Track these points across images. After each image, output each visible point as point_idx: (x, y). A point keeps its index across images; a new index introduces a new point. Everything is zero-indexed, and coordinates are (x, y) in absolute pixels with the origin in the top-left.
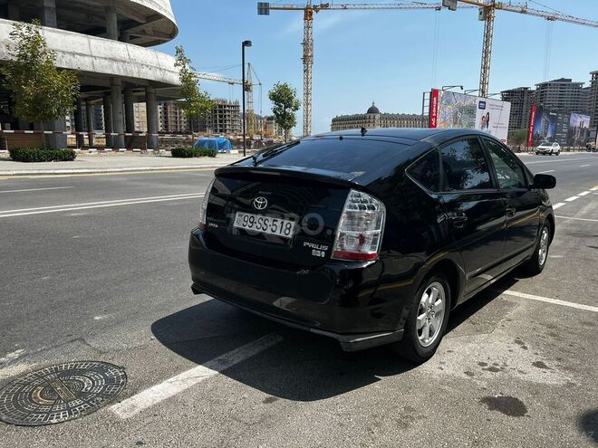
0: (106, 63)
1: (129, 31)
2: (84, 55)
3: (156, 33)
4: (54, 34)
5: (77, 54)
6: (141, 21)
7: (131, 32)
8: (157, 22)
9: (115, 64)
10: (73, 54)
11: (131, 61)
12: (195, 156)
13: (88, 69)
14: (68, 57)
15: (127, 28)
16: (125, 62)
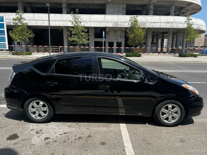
0: (165, 24)
1: (182, 11)
2: (158, 23)
3: (193, 9)
4: (149, 17)
5: (155, 22)
6: (185, 6)
7: (183, 11)
8: (192, 6)
9: (168, 24)
10: (154, 23)
11: (175, 22)
12: (187, 57)
13: (158, 27)
14: (152, 24)
15: (181, 10)
16: (172, 23)
